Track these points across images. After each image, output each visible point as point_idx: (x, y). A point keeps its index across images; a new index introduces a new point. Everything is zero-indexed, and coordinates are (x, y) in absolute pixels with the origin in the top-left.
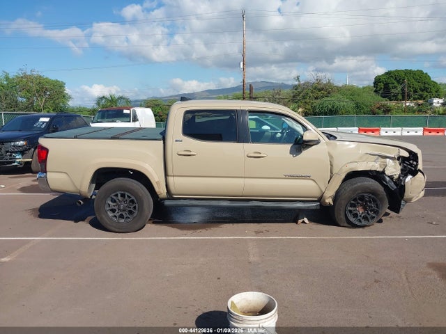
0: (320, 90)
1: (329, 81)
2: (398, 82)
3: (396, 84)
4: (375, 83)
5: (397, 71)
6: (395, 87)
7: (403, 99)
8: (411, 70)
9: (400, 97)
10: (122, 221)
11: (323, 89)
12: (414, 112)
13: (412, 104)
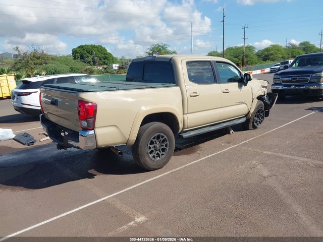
0: (38, 58)
1: (43, 52)
2: (89, 52)
3: (88, 55)
4: (73, 54)
5: (86, 45)
6: (88, 57)
7: (94, 65)
8: (95, 45)
9: (92, 63)
10: (158, 159)
11: (40, 57)
12: (103, 73)
13: (101, 68)
